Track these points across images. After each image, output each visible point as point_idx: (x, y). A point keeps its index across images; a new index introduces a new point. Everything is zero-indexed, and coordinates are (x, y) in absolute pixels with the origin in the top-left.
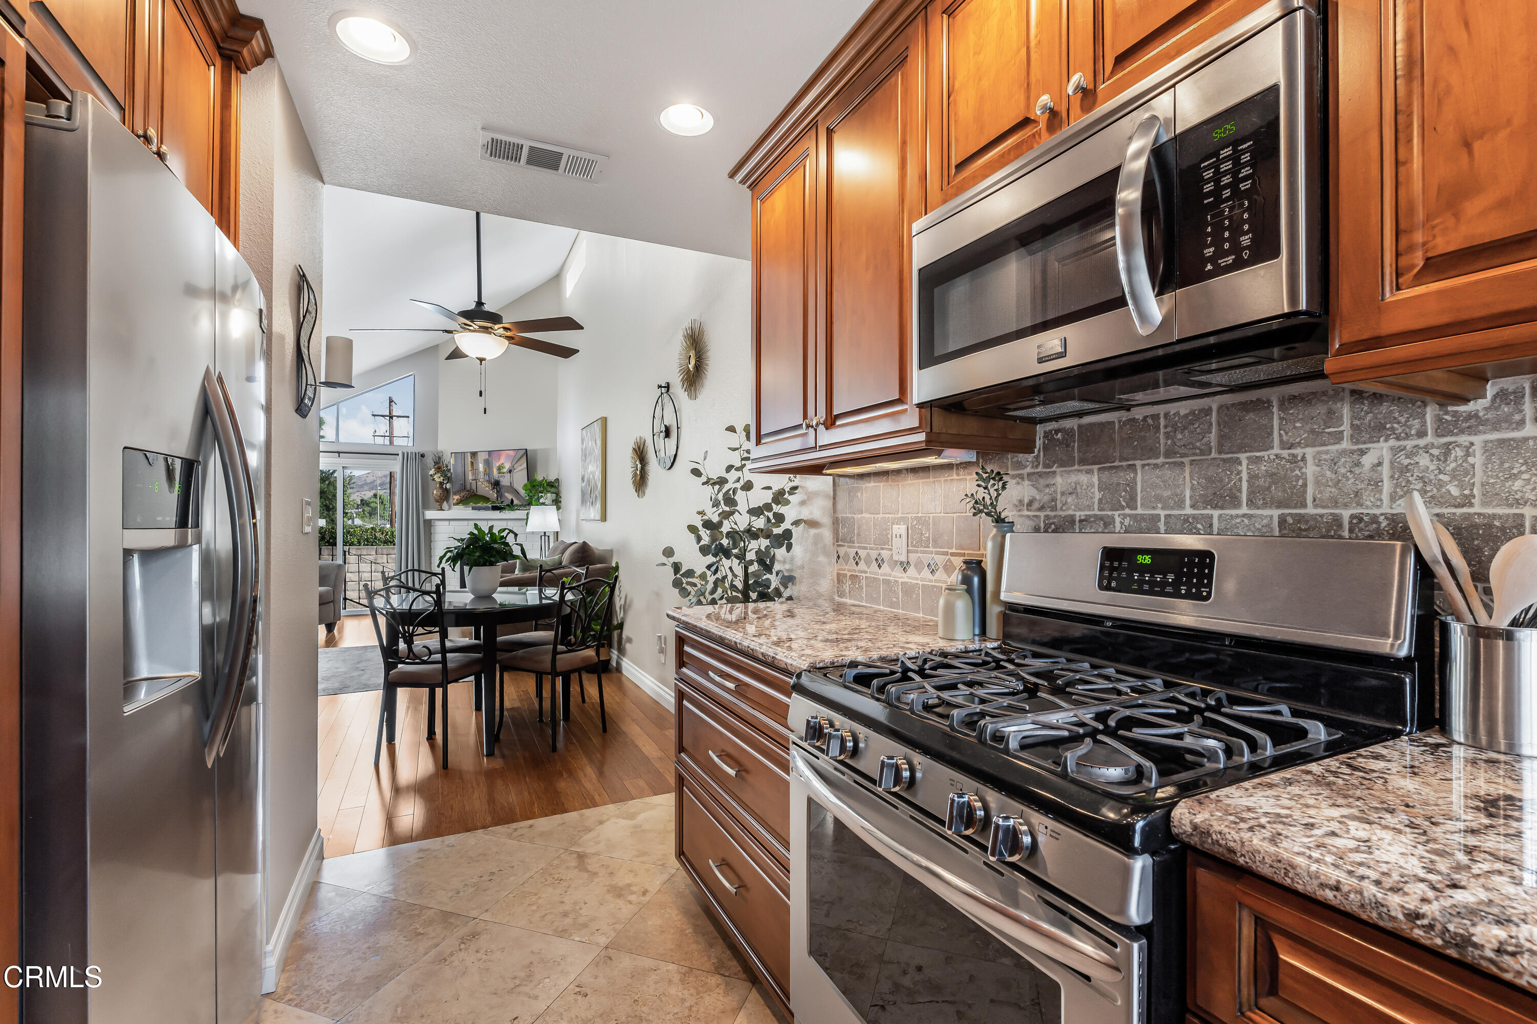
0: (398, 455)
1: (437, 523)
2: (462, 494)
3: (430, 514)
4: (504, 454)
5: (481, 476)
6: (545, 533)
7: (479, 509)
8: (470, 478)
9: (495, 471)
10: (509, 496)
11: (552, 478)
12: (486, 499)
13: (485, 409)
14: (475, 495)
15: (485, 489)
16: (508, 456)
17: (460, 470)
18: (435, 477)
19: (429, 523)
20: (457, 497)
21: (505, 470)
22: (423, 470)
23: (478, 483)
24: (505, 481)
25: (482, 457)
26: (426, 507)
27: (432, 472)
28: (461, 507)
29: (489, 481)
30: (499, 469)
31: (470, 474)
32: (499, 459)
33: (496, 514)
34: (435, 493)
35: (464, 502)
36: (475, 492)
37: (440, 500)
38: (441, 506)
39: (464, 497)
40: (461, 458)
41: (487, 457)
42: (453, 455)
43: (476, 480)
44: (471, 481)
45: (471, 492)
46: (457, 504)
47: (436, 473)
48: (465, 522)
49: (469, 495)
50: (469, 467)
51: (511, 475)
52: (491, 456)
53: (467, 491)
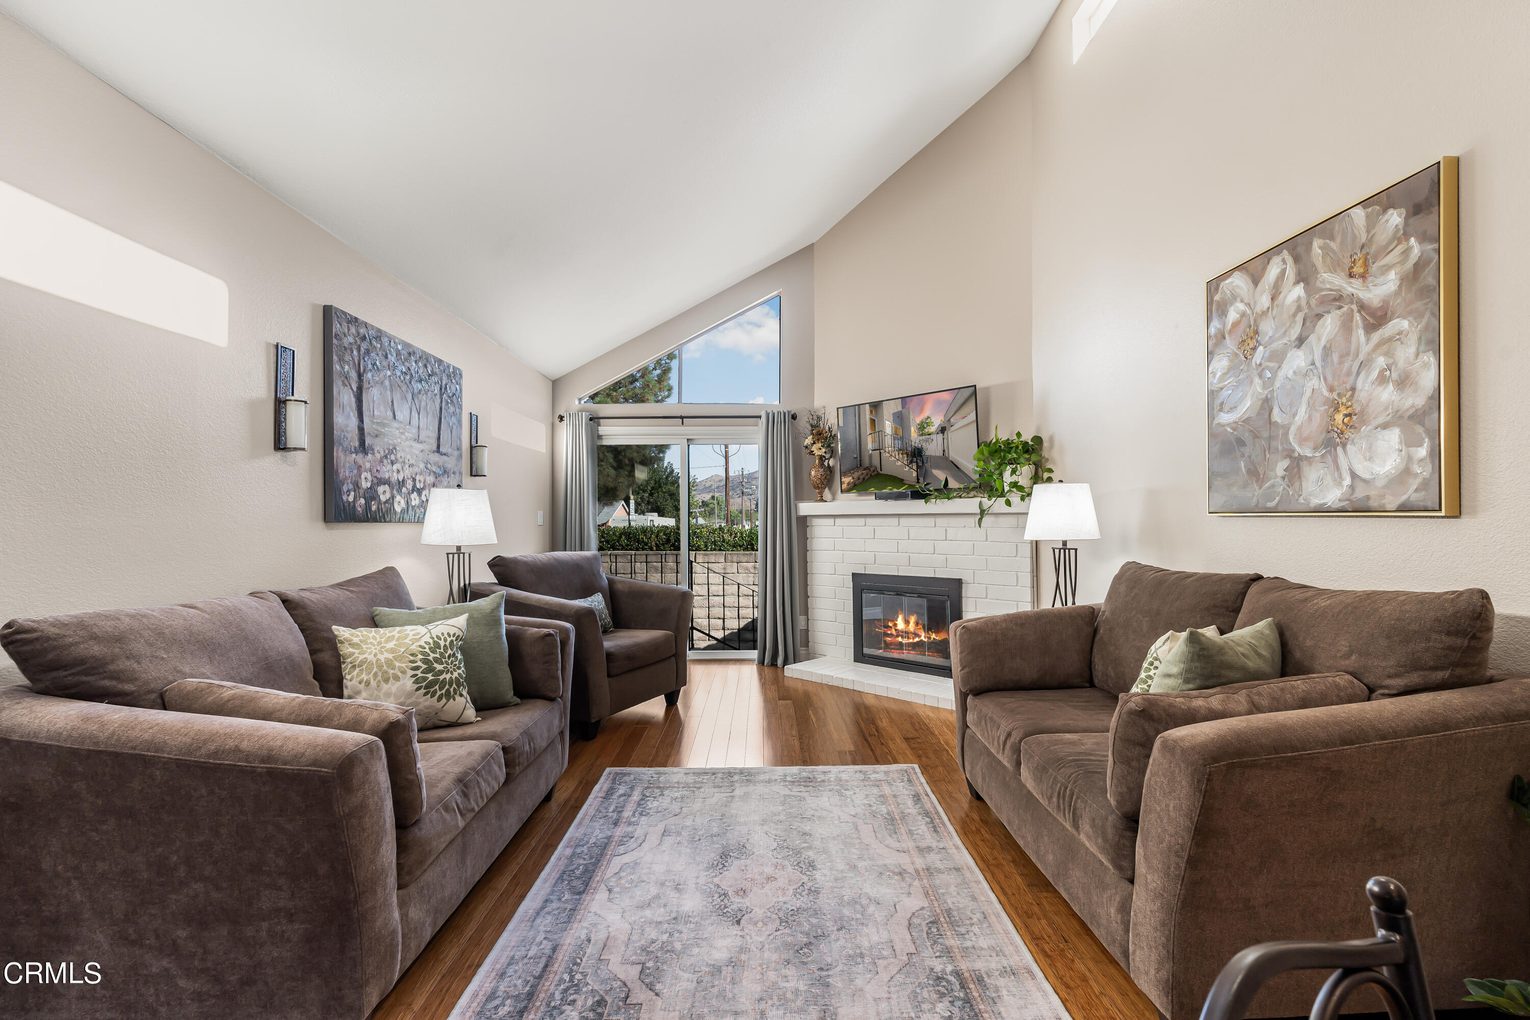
0: (760, 417)
1: (816, 522)
2: (856, 475)
3: (806, 508)
4: (930, 400)
5: (888, 441)
6: (1065, 543)
7: (886, 497)
8: (870, 446)
9: (914, 431)
10: (940, 474)
11: (1027, 437)
12: (899, 481)
14: (878, 475)
15: (896, 464)
16: (939, 403)
17: (852, 434)
18: (814, 448)
19: (804, 521)
20: (847, 480)
21: (933, 429)
22: (795, 438)
23: (884, 454)
24: (933, 448)
25: (889, 410)
26: (800, 498)
27: (808, 441)
28: (852, 495)
30: (922, 427)
31: (869, 439)
32: (922, 410)
33: (918, 506)
34: (813, 473)
35: (858, 487)
36: (879, 469)
37: (820, 485)
38: (821, 493)
39: (859, 479)
40: (853, 415)
41: (900, 409)
42: (841, 411)
43: (879, 449)
44: (870, 452)
45: (872, 469)
46: (848, 491)
47: (814, 443)
48: (861, 521)
49: (867, 474)
50: (867, 428)
51: (946, 436)
52: (907, 406)
53: (864, 470)
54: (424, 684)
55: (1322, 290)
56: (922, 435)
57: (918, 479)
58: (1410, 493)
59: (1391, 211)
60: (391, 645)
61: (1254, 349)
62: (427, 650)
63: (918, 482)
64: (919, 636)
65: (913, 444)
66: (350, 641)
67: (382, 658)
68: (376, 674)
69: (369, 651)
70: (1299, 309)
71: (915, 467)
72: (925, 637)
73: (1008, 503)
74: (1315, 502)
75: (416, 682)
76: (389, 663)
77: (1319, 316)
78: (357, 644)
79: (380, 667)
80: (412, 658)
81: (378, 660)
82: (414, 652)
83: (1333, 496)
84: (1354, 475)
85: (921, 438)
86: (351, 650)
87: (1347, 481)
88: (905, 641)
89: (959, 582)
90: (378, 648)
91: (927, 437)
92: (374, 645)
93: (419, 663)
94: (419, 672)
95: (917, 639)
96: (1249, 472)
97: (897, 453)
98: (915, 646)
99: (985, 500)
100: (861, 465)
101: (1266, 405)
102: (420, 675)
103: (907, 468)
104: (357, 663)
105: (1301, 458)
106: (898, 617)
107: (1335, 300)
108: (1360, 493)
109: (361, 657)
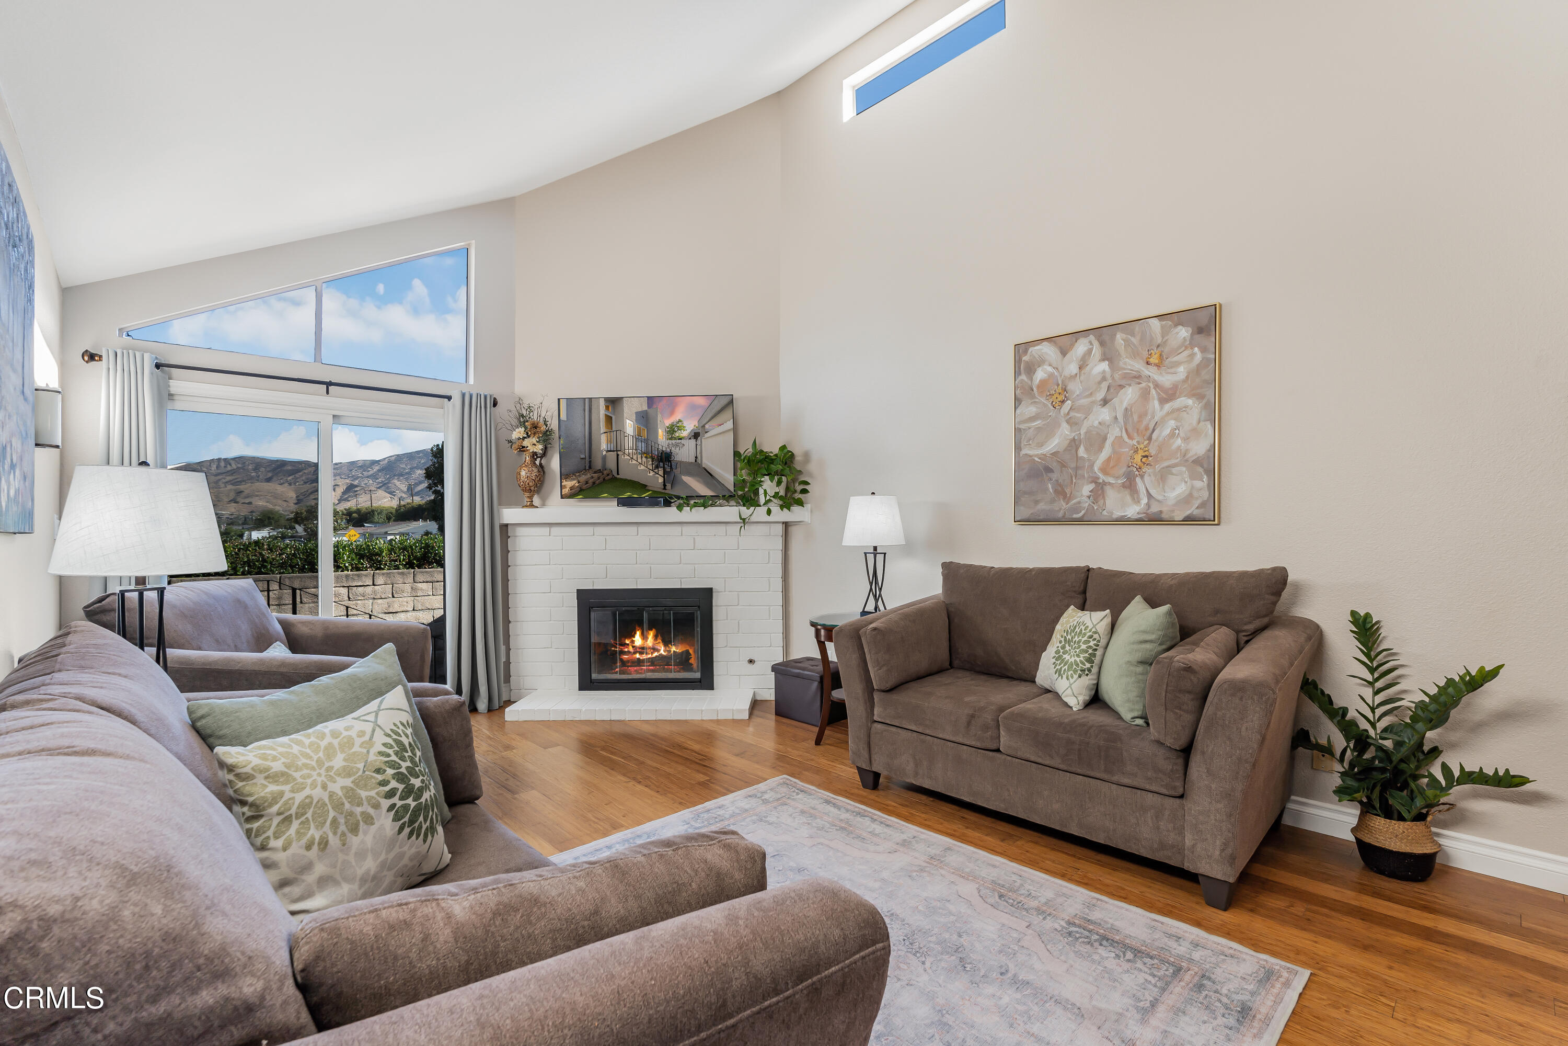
0: (449, 398)
1: (521, 531)
2: (583, 478)
3: (509, 515)
4: (683, 403)
5: (629, 443)
6: (875, 548)
8: (604, 446)
9: (661, 434)
10: (690, 481)
12: (640, 487)
14: (614, 479)
15: (637, 467)
16: (693, 407)
17: (579, 430)
18: (526, 443)
19: (508, 530)
20: (569, 484)
21: (684, 434)
22: (499, 429)
23: (621, 457)
24: (684, 453)
25: (630, 409)
26: (503, 502)
27: (517, 434)
30: (672, 431)
31: (604, 438)
32: (672, 413)
33: (671, 513)
34: (523, 473)
35: (586, 492)
36: (615, 473)
37: (532, 488)
38: (531, 497)
39: (587, 483)
40: (582, 408)
41: (645, 408)
42: (563, 404)
43: (617, 450)
44: (604, 453)
45: (605, 472)
46: (571, 496)
47: (529, 436)
48: (589, 530)
49: (599, 478)
50: (600, 425)
51: (699, 442)
52: (655, 406)
53: (595, 472)
54: (406, 819)
55: (1125, 369)
56: (671, 439)
57: (665, 485)
58: (1192, 510)
59: (1180, 327)
60: (338, 762)
61: (1063, 402)
62: (394, 758)
63: (665, 489)
64: (658, 650)
65: (660, 447)
66: (267, 769)
67: (337, 787)
68: (335, 822)
69: (309, 781)
70: (1104, 379)
71: (661, 472)
72: (664, 651)
73: (769, 512)
74: (1118, 514)
75: (396, 818)
76: (351, 794)
77: (1121, 387)
78: (283, 774)
79: (338, 806)
80: (380, 777)
81: (332, 795)
82: (378, 765)
83: (1132, 511)
84: (1149, 496)
85: (671, 442)
86: (272, 788)
87: (1145, 501)
88: (644, 657)
89: (710, 591)
90: (323, 771)
91: (678, 441)
92: (313, 769)
93: (394, 784)
94: (395, 800)
95: (656, 654)
96: (1056, 491)
97: (639, 456)
98: (652, 661)
99: (743, 509)
100: (590, 467)
101: (1074, 444)
102: (400, 803)
103: (652, 474)
104: (293, 811)
105: (1104, 483)
106: (635, 633)
107: (1135, 377)
108: (1155, 509)
109: (299, 797)
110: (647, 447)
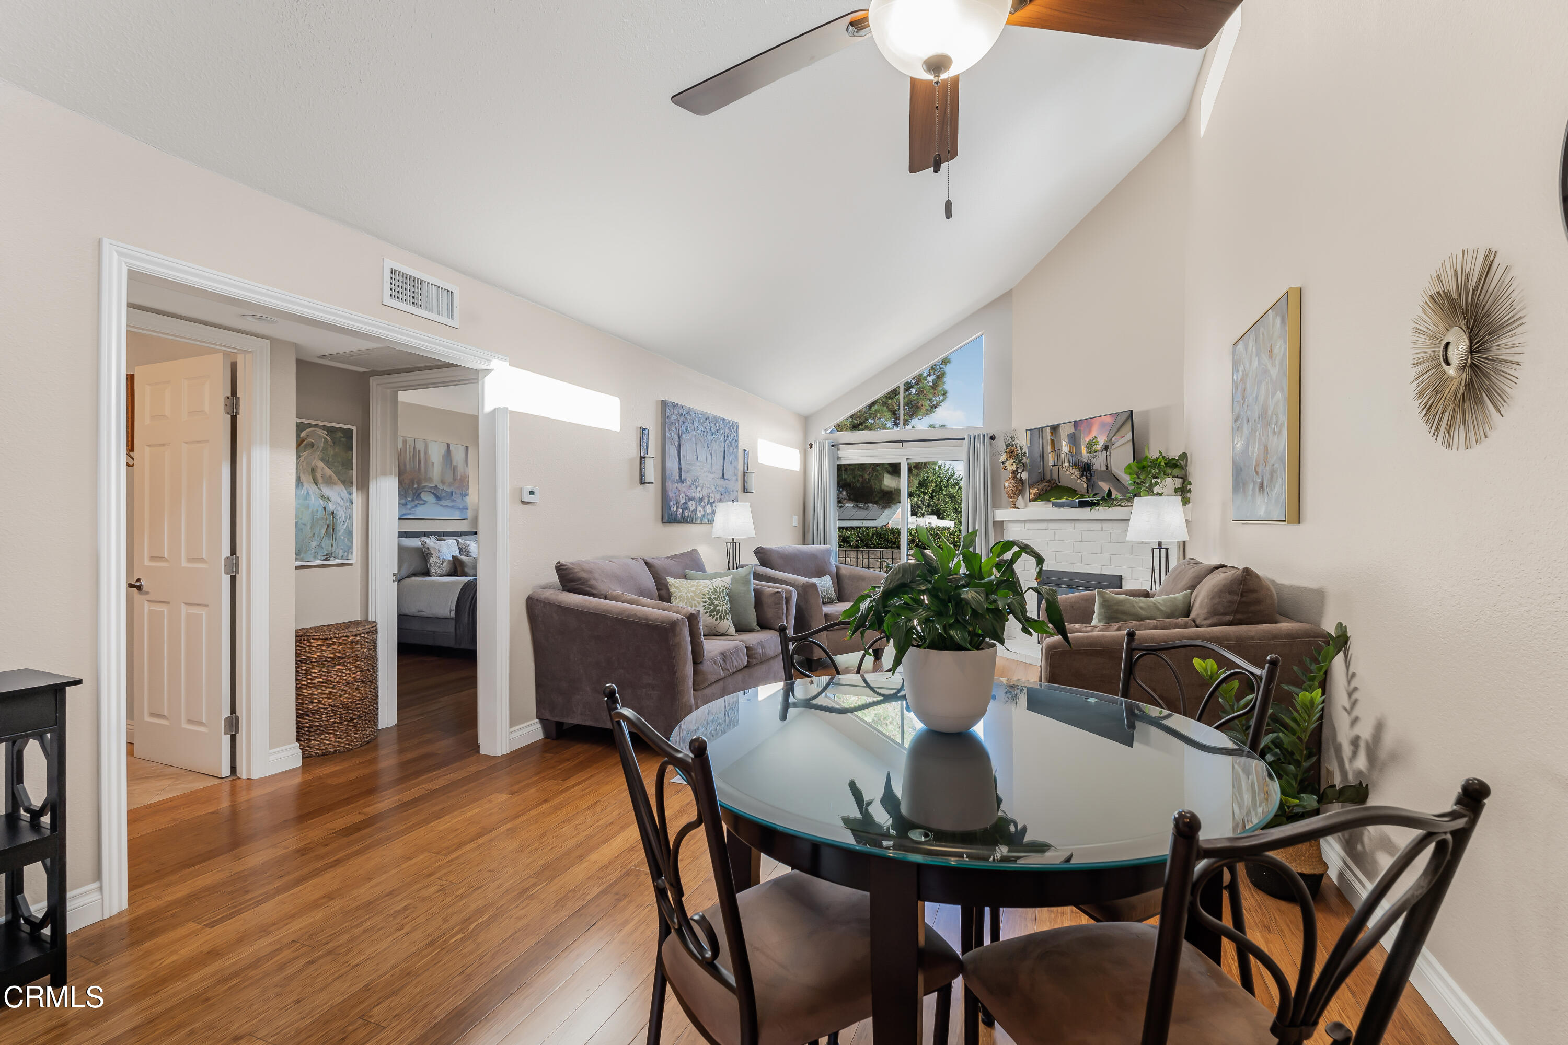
0: (964, 439)
1: (1010, 526)
2: (1041, 486)
3: (1001, 514)
4: (1097, 423)
5: (1065, 458)
6: (1161, 543)
7: (1061, 506)
8: (1051, 462)
9: (1084, 450)
10: (1105, 486)
11: (1174, 454)
12: (1072, 492)
13: (948, 205)
14: (1058, 486)
15: (1071, 477)
16: (1103, 425)
17: (1037, 452)
18: (1007, 464)
19: (1000, 525)
20: (1034, 491)
21: (1098, 447)
22: (993, 456)
23: (1061, 469)
24: (1099, 464)
25: (1065, 432)
26: (996, 505)
27: (1003, 458)
28: (1039, 504)
29: (1075, 465)
30: (1090, 446)
31: (1050, 456)
32: (1090, 432)
33: (1086, 513)
34: (1007, 485)
35: (1043, 497)
36: (1058, 482)
37: (1012, 495)
38: (1014, 502)
39: (1043, 490)
40: (1038, 436)
41: (1074, 431)
42: (1028, 432)
43: (1058, 465)
44: (1051, 467)
45: (1052, 482)
46: (1035, 500)
47: (1008, 460)
48: (1045, 525)
49: (1049, 486)
50: (1049, 448)
51: (1108, 454)
52: (1079, 428)
53: (1047, 482)
54: (709, 611)
56: (1090, 452)
57: (1088, 490)
59: (1278, 317)
60: (693, 589)
62: (711, 593)
63: (1088, 493)
65: (1084, 460)
66: (675, 585)
67: (689, 595)
68: (686, 603)
69: (683, 591)
70: (1257, 375)
75: (705, 609)
76: (692, 598)
77: (1261, 382)
78: (678, 587)
79: (688, 599)
80: (703, 596)
81: (687, 596)
83: (1263, 510)
85: (1089, 455)
86: (675, 590)
89: (1120, 577)
90: (688, 590)
91: (1095, 454)
92: (685, 588)
93: (707, 600)
94: (706, 604)
100: (1044, 478)
102: (707, 606)
103: (1079, 481)
104: (677, 597)
109: (680, 594)
110: (1075, 460)
